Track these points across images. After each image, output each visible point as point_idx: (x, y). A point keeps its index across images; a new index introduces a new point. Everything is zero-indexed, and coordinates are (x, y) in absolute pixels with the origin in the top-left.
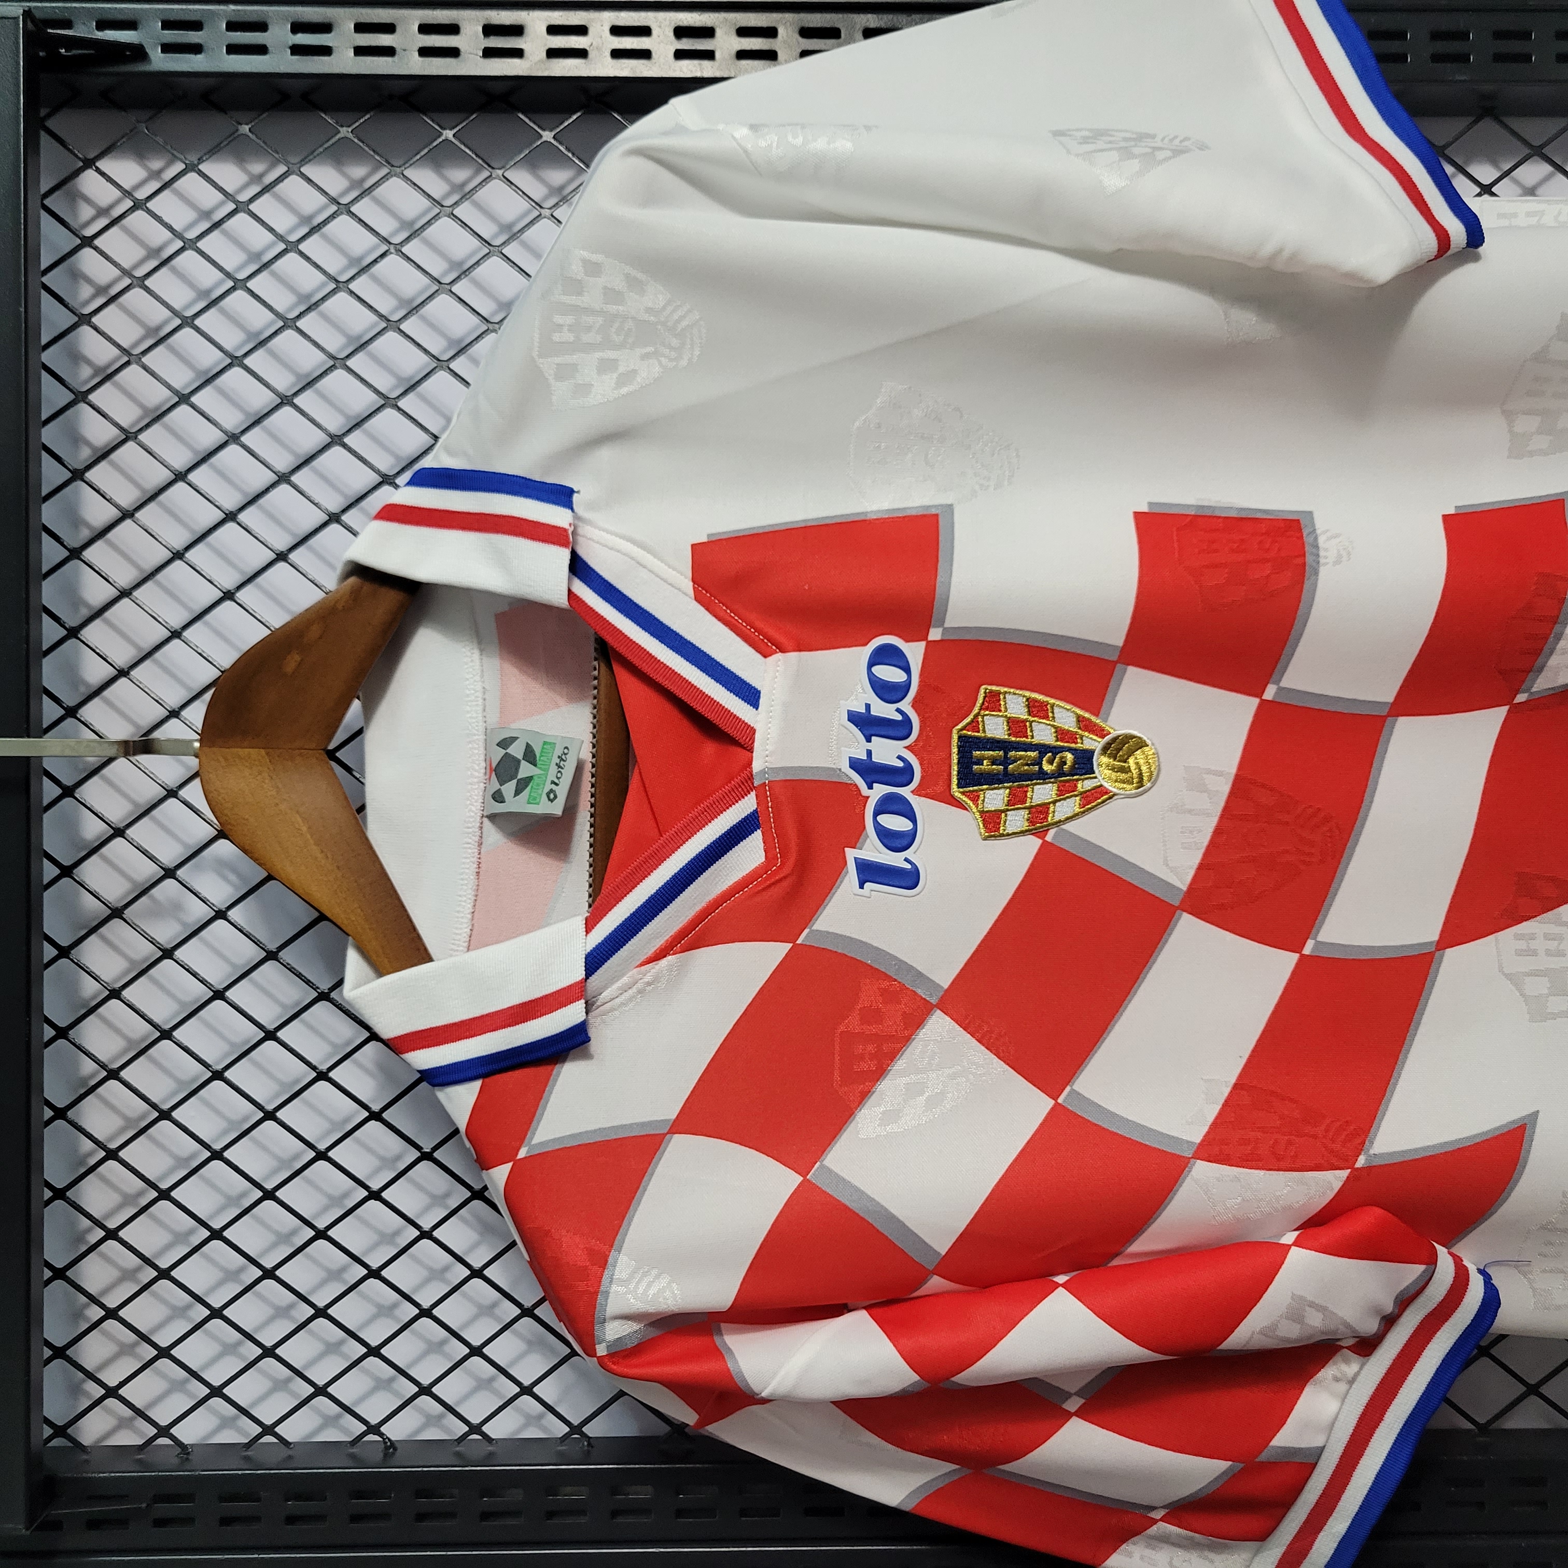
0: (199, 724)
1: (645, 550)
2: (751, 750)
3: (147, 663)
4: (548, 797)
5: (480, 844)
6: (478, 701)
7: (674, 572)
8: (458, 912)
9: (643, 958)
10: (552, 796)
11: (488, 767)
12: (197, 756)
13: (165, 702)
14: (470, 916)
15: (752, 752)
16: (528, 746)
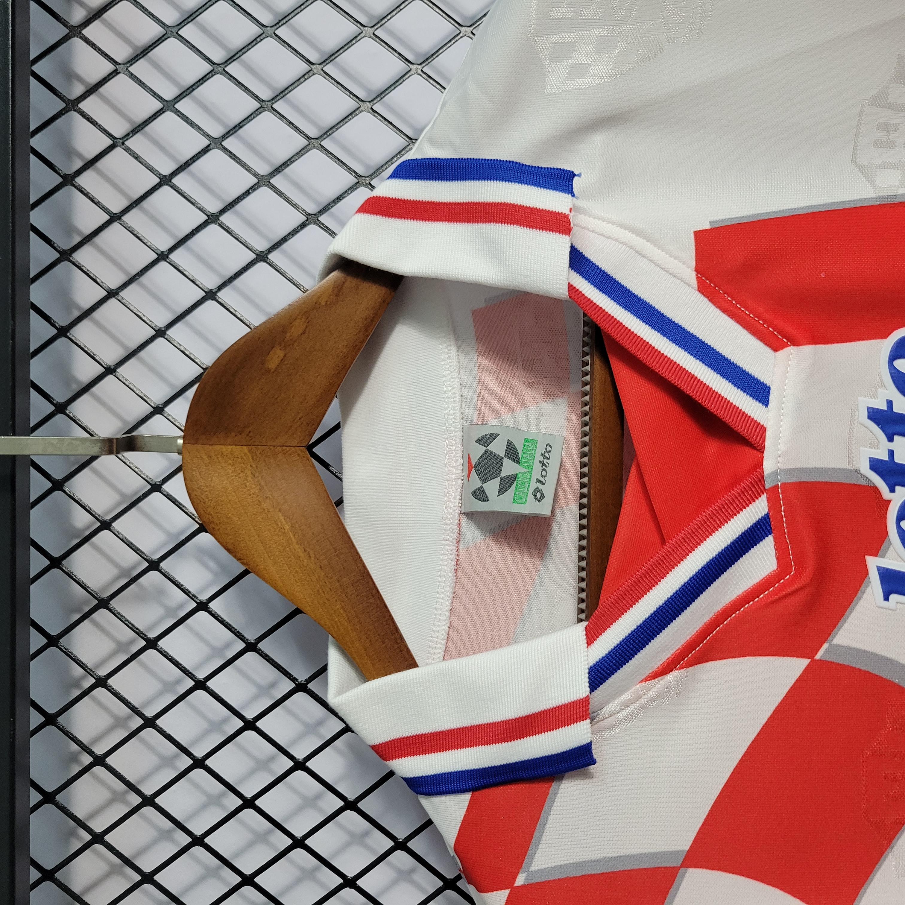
0: (182, 421)
1: (644, 238)
2: (761, 450)
3: (132, 361)
4: (535, 495)
5: (458, 542)
6: (455, 397)
7: (676, 261)
8: (436, 609)
9: (648, 672)
10: (539, 495)
11: (466, 465)
12: (180, 453)
13: (149, 398)
14: (448, 614)
15: (763, 452)
16: (510, 443)
